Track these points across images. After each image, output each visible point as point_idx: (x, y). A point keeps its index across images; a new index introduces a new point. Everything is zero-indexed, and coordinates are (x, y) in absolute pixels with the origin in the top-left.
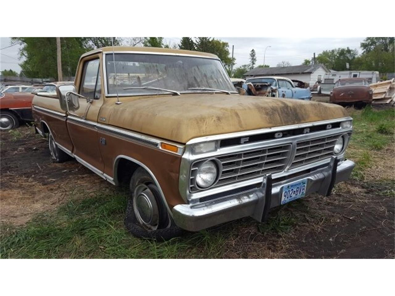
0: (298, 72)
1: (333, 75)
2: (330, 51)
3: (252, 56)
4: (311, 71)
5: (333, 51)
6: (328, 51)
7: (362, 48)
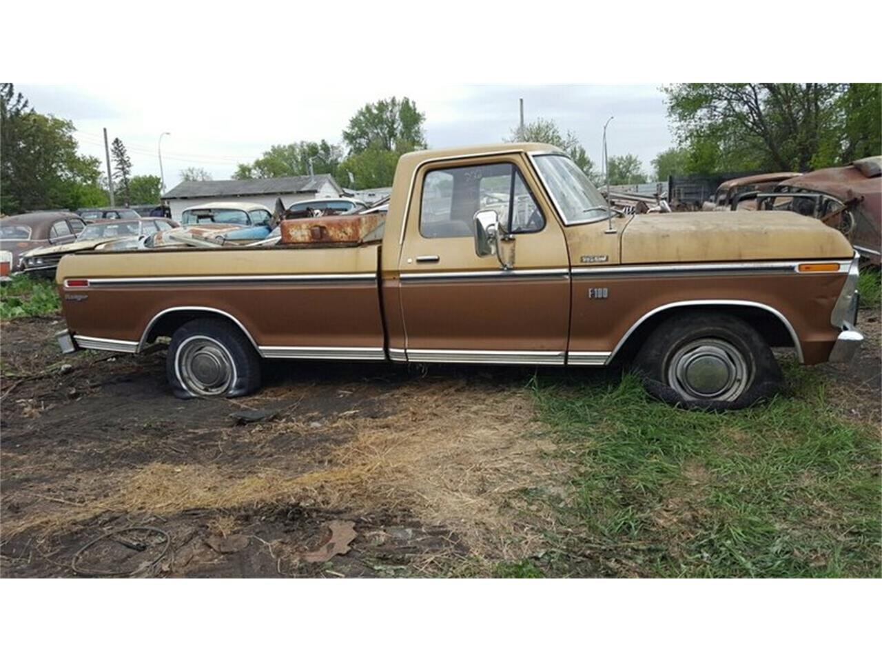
0: (289, 190)
1: (370, 195)
2: (284, 147)
3: (118, 156)
4: (314, 189)
5: (292, 147)
6: (282, 146)
7: (347, 141)
